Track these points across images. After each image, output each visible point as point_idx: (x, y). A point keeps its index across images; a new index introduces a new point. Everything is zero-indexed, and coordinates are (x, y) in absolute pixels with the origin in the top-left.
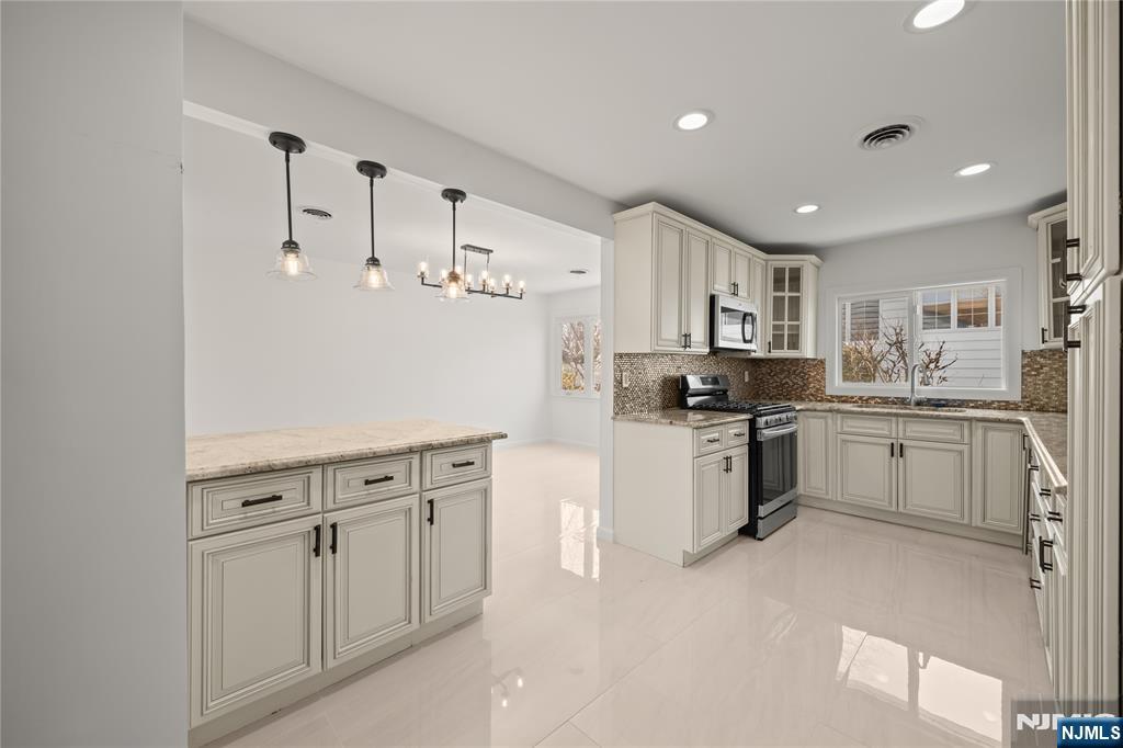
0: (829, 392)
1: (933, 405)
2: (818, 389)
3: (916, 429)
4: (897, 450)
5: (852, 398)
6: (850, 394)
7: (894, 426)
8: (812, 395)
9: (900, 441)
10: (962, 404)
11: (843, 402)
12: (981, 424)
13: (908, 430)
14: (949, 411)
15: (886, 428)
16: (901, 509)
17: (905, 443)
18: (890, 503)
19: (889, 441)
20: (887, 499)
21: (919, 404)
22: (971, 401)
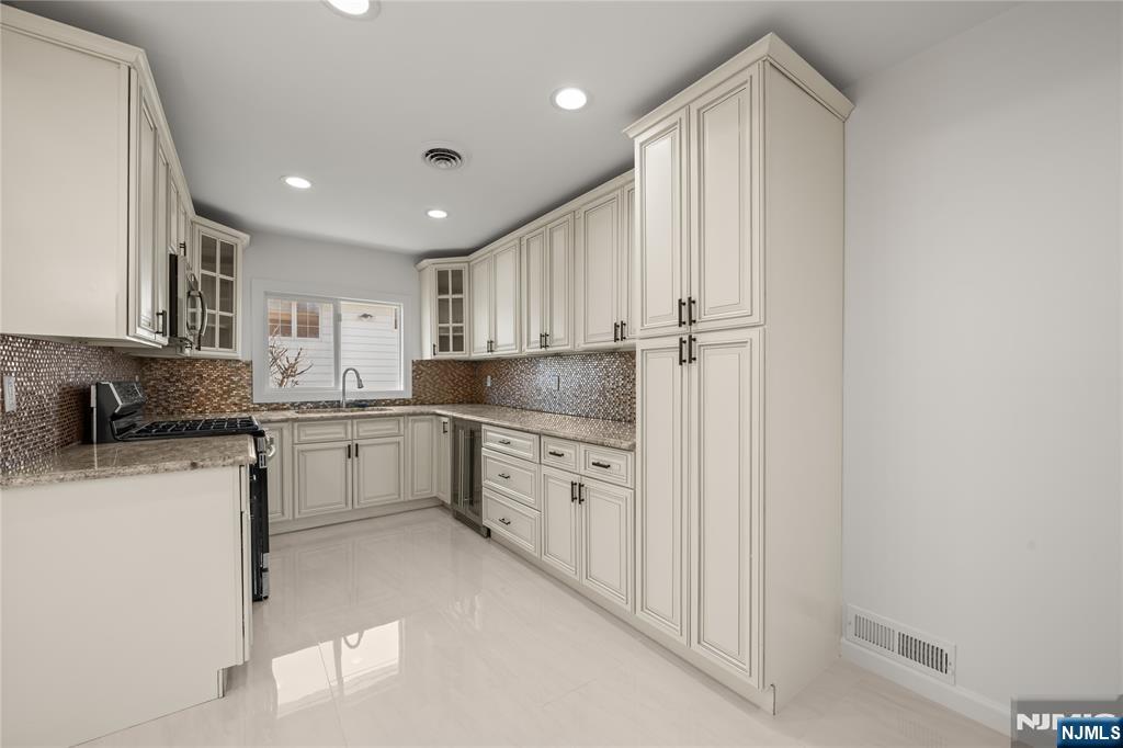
0: (256, 400)
1: (359, 406)
2: (243, 397)
3: (366, 429)
4: (352, 451)
5: (284, 404)
6: (281, 401)
7: (349, 428)
8: (235, 404)
9: (355, 442)
10: (377, 403)
11: (275, 409)
12: (411, 418)
13: (360, 430)
14: (373, 410)
15: (343, 431)
16: (356, 506)
17: (359, 442)
18: (346, 504)
19: (346, 444)
20: (343, 501)
21: (348, 405)
22: (383, 400)
